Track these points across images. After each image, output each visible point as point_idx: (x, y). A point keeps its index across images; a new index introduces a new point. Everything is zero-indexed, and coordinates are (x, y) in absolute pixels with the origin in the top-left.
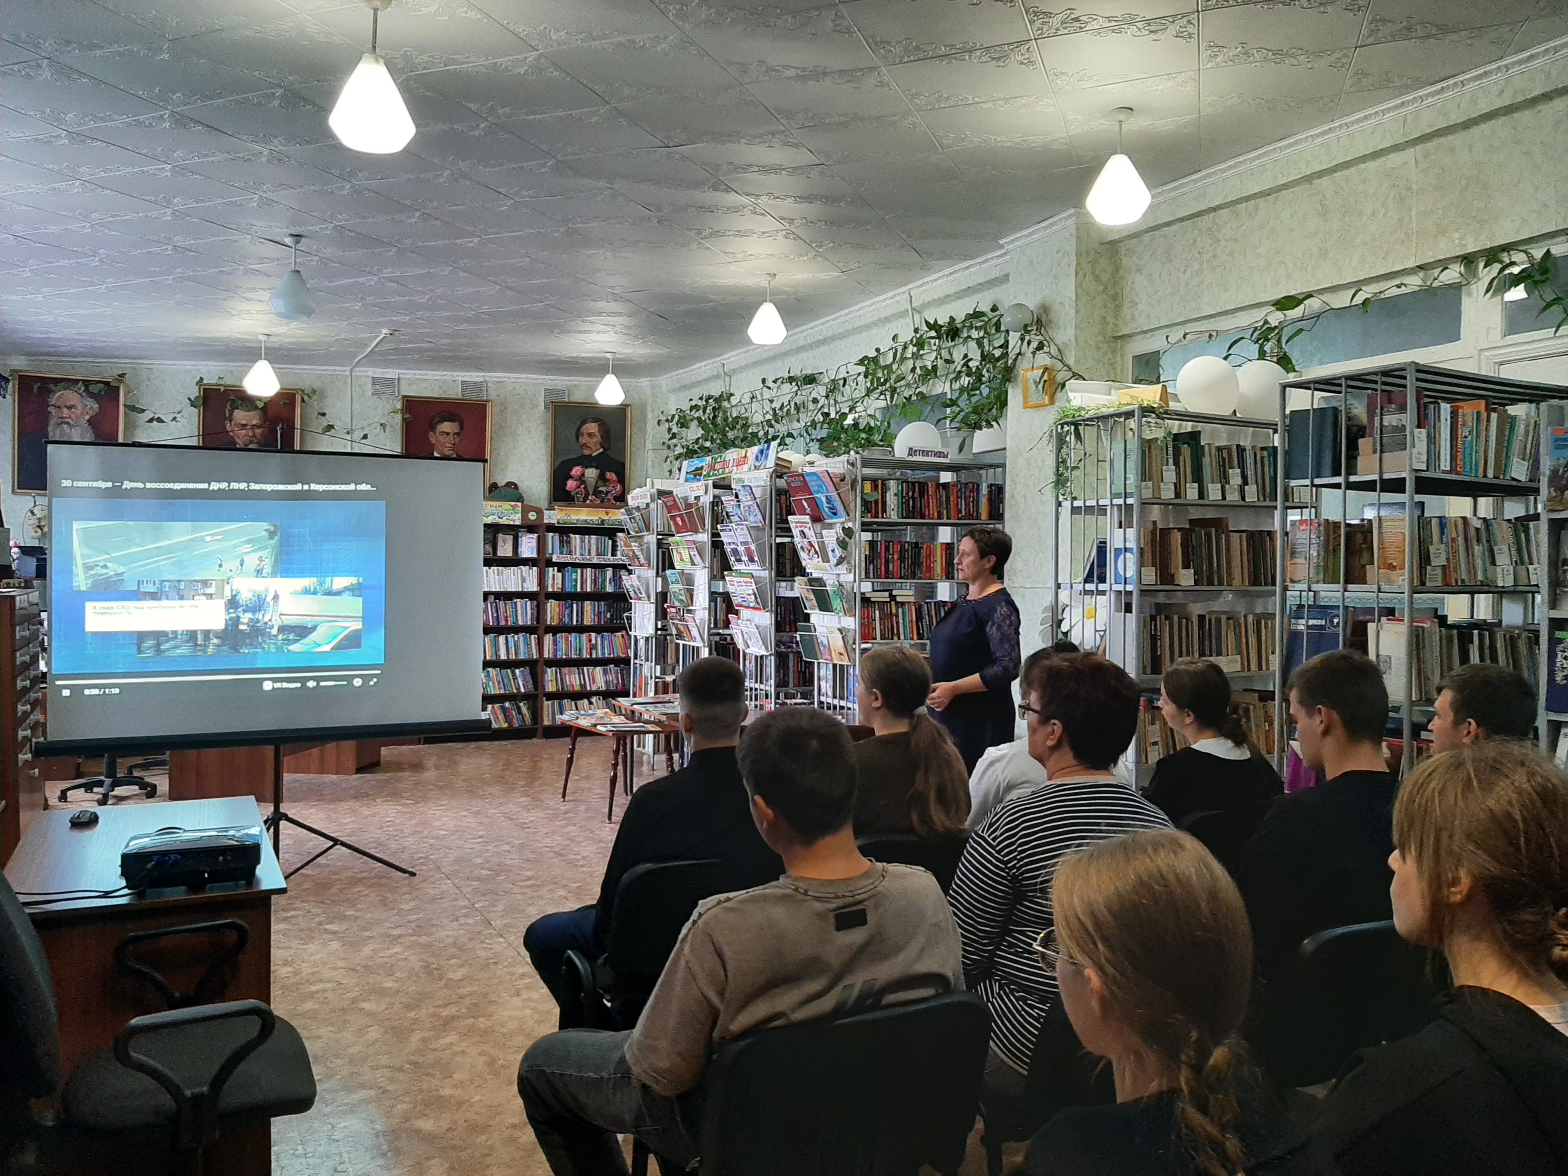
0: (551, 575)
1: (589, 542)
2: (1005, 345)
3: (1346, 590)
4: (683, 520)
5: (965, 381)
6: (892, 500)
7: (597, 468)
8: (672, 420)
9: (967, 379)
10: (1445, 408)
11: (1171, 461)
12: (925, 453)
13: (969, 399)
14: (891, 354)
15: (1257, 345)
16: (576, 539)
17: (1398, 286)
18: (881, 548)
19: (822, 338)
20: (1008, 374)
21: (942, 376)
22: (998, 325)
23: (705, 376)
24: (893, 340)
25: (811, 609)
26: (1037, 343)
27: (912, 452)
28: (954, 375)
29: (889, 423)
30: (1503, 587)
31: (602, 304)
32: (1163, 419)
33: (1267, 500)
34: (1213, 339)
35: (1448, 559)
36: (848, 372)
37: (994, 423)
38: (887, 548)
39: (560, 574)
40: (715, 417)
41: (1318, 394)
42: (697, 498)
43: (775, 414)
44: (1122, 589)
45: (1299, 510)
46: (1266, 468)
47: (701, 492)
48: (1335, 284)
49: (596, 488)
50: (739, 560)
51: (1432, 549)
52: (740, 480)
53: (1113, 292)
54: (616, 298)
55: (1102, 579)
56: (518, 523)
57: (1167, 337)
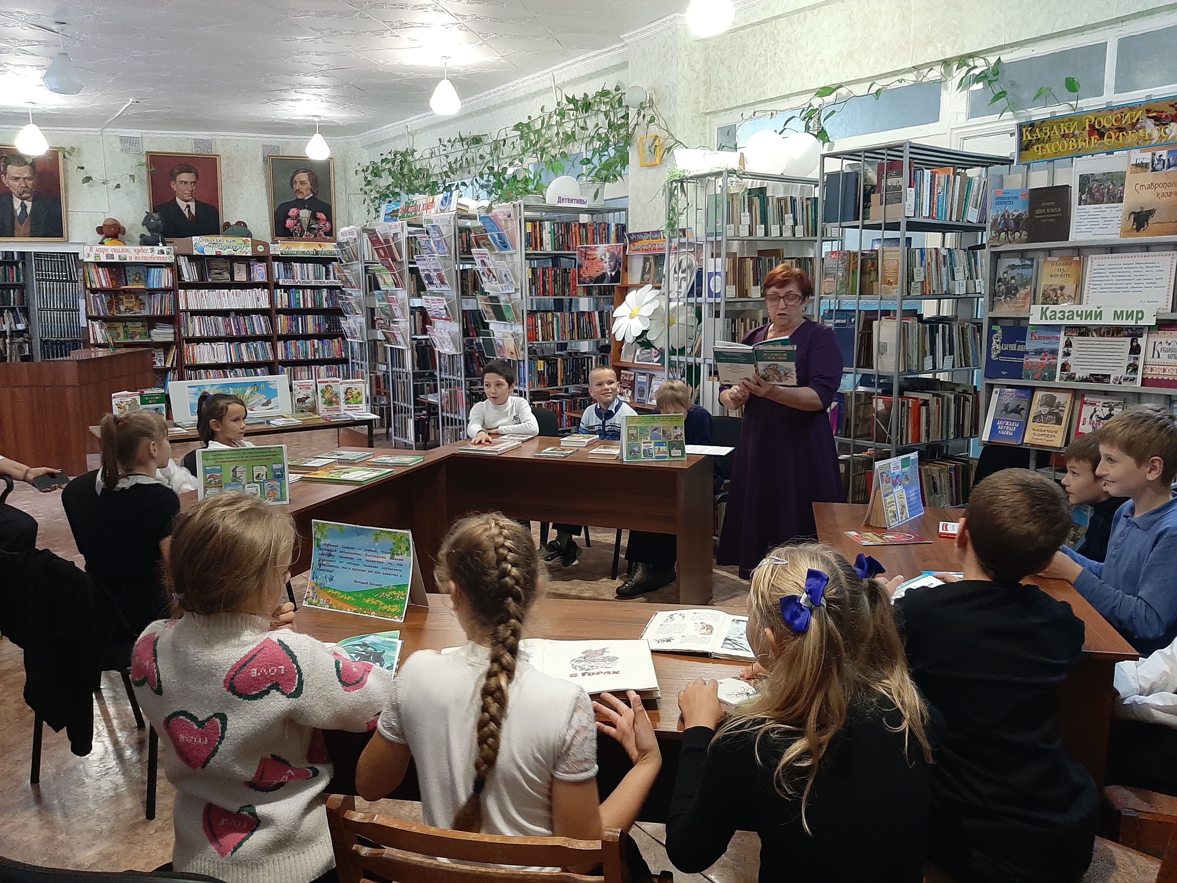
0: (279, 295)
1: (307, 268)
2: (626, 116)
3: (859, 299)
4: (385, 252)
5: (597, 144)
6: (547, 237)
7: (309, 209)
8: (367, 171)
9: (598, 143)
10: (927, 173)
11: (747, 209)
12: (571, 201)
13: (600, 159)
14: (540, 121)
15: (805, 122)
16: (297, 266)
17: (900, 81)
18: (539, 272)
19: (485, 107)
20: (628, 139)
21: (580, 139)
22: (620, 101)
23: (392, 135)
24: (542, 111)
25: (489, 319)
26: (650, 117)
27: (560, 200)
28: (589, 139)
29: (540, 176)
30: (959, 295)
31: (311, 79)
32: (741, 178)
33: (810, 235)
34: (774, 116)
35: (925, 277)
36: (506, 135)
37: (619, 178)
38: (544, 273)
39: (286, 294)
40: (402, 168)
41: (846, 162)
42: (396, 234)
43: (451, 167)
44: (713, 301)
45: (830, 242)
46: (810, 213)
47: (399, 230)
48: (858, 78)
49: (309, 225)
50: (431, 283)
51: (915, 271)
52: (429, 221)
53: (703, 78)
54: (324, 74)
55: (699, 295)
56: (249, 254)
57: (742, 114)
